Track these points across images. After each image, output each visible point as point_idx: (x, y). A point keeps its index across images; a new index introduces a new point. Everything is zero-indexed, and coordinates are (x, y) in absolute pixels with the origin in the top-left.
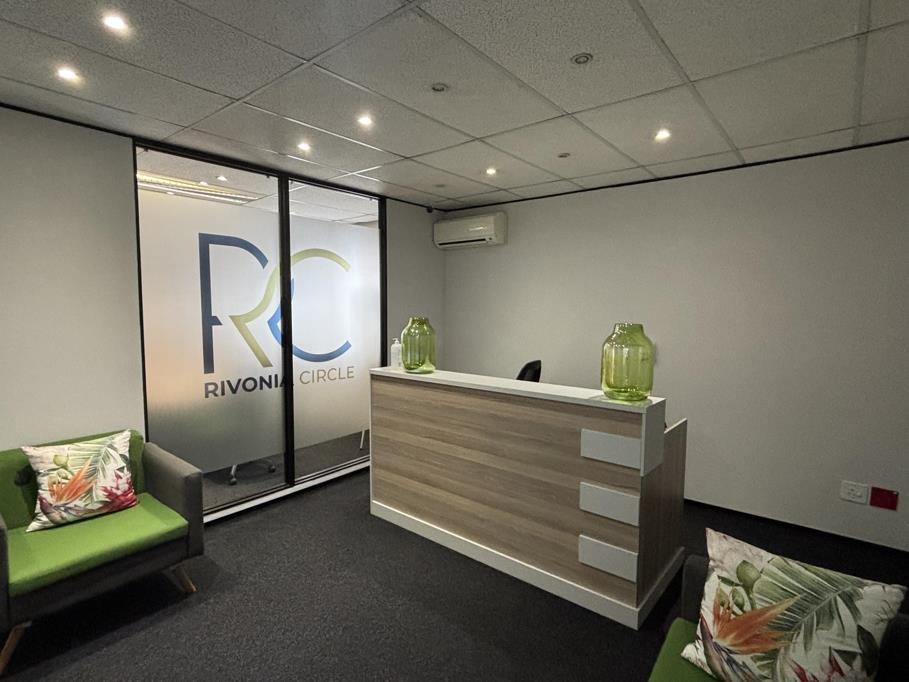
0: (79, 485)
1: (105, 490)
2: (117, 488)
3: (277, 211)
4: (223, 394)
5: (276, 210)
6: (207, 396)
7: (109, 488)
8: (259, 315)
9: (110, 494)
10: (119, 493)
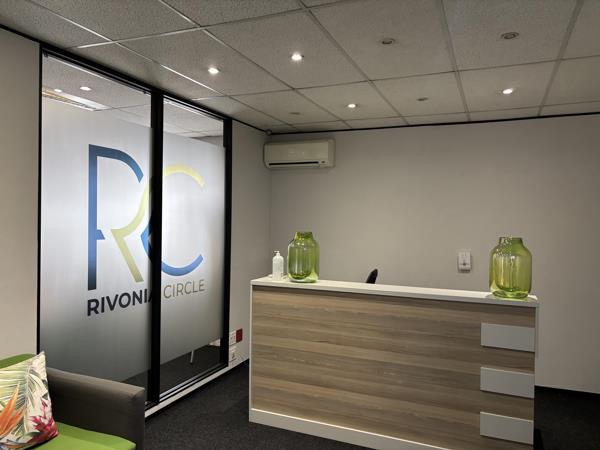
0: (11, 417)
1: (35, 420)
2: (45, 418)
3: (149, 126)
4: (103, 311)
5: (148, 124)
6: (89, 314)
7: (38, 418)
8: (135, 229)
9: (40, 425)
10: (46, 422)
